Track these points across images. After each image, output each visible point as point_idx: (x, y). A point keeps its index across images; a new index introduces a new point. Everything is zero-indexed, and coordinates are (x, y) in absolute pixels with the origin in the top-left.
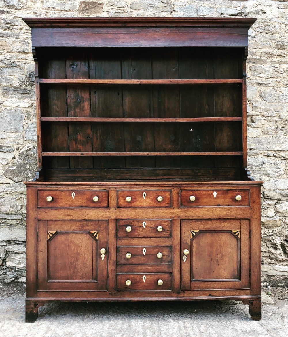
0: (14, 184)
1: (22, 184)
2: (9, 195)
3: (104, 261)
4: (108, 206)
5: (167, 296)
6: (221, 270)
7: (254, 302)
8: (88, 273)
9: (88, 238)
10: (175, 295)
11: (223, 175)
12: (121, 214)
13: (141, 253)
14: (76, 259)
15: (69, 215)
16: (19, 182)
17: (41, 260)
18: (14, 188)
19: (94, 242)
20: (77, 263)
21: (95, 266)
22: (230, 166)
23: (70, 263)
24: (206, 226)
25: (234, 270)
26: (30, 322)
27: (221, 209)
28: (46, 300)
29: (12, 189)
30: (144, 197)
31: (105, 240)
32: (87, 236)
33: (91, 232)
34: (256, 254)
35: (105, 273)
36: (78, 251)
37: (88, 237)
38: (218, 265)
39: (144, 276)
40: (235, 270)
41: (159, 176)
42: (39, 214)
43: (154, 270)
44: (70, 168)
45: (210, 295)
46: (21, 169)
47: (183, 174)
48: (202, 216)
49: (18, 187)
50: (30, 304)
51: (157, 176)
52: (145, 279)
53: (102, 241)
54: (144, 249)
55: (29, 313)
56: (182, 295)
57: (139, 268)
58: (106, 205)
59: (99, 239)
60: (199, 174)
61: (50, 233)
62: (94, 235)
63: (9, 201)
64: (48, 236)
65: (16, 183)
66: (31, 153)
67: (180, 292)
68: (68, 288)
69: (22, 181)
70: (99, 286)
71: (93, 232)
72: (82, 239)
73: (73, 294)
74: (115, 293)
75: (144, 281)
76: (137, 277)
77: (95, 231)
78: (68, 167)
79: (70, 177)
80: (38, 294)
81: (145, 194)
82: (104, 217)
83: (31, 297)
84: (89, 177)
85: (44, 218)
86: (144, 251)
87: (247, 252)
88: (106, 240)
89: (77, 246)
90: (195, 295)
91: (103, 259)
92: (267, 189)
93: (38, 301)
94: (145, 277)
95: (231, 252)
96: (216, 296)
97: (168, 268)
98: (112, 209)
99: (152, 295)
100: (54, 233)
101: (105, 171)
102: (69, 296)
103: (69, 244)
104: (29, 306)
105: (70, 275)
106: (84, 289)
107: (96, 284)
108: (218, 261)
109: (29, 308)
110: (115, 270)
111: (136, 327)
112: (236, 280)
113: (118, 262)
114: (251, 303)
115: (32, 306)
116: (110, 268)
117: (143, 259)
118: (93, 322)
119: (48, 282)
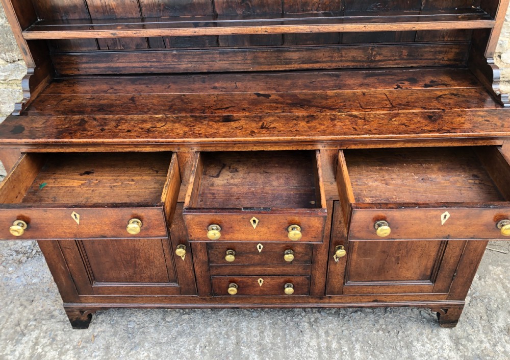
0: (6, 66)
1: (22, 66)
2: (5, 86)
3: (186, 262)
5: (300, 301)
6: (401, 270)
7: (449, 310)
8: (160, 274)
10: (315, 301)
11: (430, 59)
13: (253, 250)
14: (135, 256)
16: (14, 61)
17: (72, 259)
18: (9, 73)
20: (137, 262)
21: (169, 263)
22: (449, 39)
23: (124, 262)
25: (426, 269)
26: (80, 329)
28: (96, 308)
29: (5, 76)
31: (182, 233)
34: (475, 250)
35: (190, 275)
36: (135, 246)
38: (398, 263)
39: (261, 279)
40: (428, 269)
41: (291, 64)
43: (279, 271)
44: (99, 49)
45: (375, 302)
46: (9, 37)
47: (344, 59)
49: (16, 72)
50: (73, 311)
51: (287, 64)
52: (262, 282)
53: (176, 234)
54: (260, 244)
55: (74, 320)
56: (328, 301)
57: (251, 269)
60: (378, 58)
63: (8, 96)
65: (9, 64)
67: (323, 298)
68: (127, 293)
69: (19, 60)
70: (184, 290)
73: (141, 299)
74: (211, 299)
75: (261, 285)
76: (249, 280)
78: (97, 48)
79: (104, 68)
80: (83, 300)
83: (71, 302)
84: (143, 67)
86: (260, 248)
87: (458, 248)
90: (349, 301)
91: (183, 258)
92: (507, 63)
93: (84, 308)
95: (427, 246)
96: (386, 302)
97: (304, 269)
99: (274, 301)
101: (174, 56)
102: (134, 301)
104: (72, 313)
105: (130, 275)
106: (158, 294)
107: (176, 289)
108: (398, 259)
109: (72, 315)
110: (207, 271)
111: (248, 347)
112: (427, 284)
113: (212, 262)
114: (446, 310)
115: (77, 313)
116: (197, 269)
117: (257, 258)
118: (181, 325)
119: (94, 285)
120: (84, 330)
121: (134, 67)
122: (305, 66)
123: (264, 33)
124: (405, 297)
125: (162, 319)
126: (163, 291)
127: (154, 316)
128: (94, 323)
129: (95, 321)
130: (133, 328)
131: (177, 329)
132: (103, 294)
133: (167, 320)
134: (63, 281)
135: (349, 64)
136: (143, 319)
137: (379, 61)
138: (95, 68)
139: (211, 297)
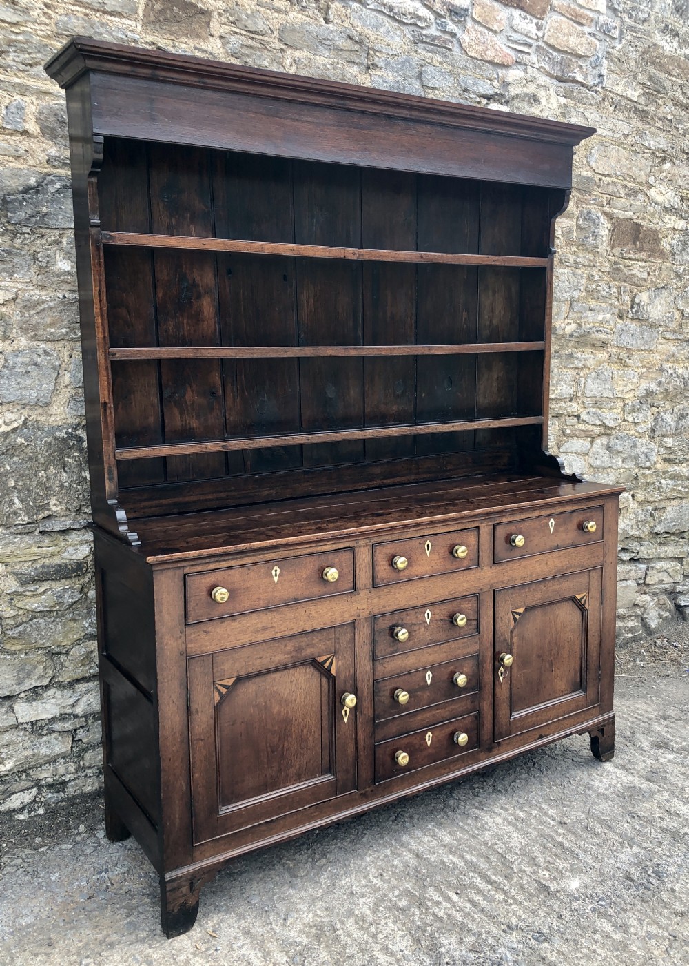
3: (349, 723)
4: (354, 587)
5: (470, 763)
6: (555, 680)
7: (603, 729)
8: (311, 762)
9: (309, 676)
10: (485, 756)
12: (382, 602)
13: (422, 684)
14: (285, 735)
15: (266, 628)
17: (201, 762)
19: (324, 681)
20: (286, 744)
21: (326, 742)
23: (269, 748)
24: (536, 596)
25: (575, 673)
26: (180, 935)
27: (561, 553)
28: (218, 863)
30: (428, 552)
31: (349, 671)
32: (308, 670)
33: (318, 659)
35: (351, 749)
36: (287, 714)
37: (310, 672)
38: (552, 671)
39: (429, 733)
40: (577, 672)
41: (374, 480)
42: (191, 641)
43: (447, 713)
44: (167, 480)
45: (541, 737)
47: (420, 470)
48: (531, 576)
50: (179, 888)
52: (431, 739)
53: (342, 676)
54: (429, 672)
55: (175, 911)
56: (496, 752)
57: (419, 717)
58: (351, 585)
59: (336, 673)
61: (221, 685)
62: (326, 665)
64: (217, 694)
66: (20, 440)
67: (492, 748)
68: (268, 814)
70: (340, 784)
71: (322, 659)
72: (297, 680)
73: (282, 823)
74: (372, 791)
75: (429, 743)
76: (416, 740)
77: (328, 656)
80: (197, 854)
81: (430, 546)
82: (346, 615)
85: (203, 648)
86: (429, 677)
87: (597, 634)
88: (352, 671)
89: (285, 701)
90: (518, 745)
91: (346, 719)
93: (197, 871)
94: (431, 735)
95: (572, 638)
96: (549, 735)
97: (472, 702)
98: (363, 594)
99: (443, 771)
100: (230, 682)
102: (274, 831)
103: (265, 703)
104: (177, 893)
105: (272, 778)
106: (308, 804)
107: (331, 783)
108: (551, 664)
109: (175, 900)
110: (371, 737)
111: (434, 853)
112: (579, 694)
113: (379, 718)
114: (602, 731)
115: (185, 889)
116: (361, 736)
117: (426, 695)
118: (325, 871)
119: (220, 813)
120: (187, 933)
121: (207, 500)
122: (387, 481)
123: (371, 437)
124: (566, 722)
125: (291, 877)
126: (315, 793)
132: (231, 828)
133: (299, 875)
135: (425, 476)
136: (264, 887)
137: (451, 470)
138: (156, 506)
139: (373, 787)
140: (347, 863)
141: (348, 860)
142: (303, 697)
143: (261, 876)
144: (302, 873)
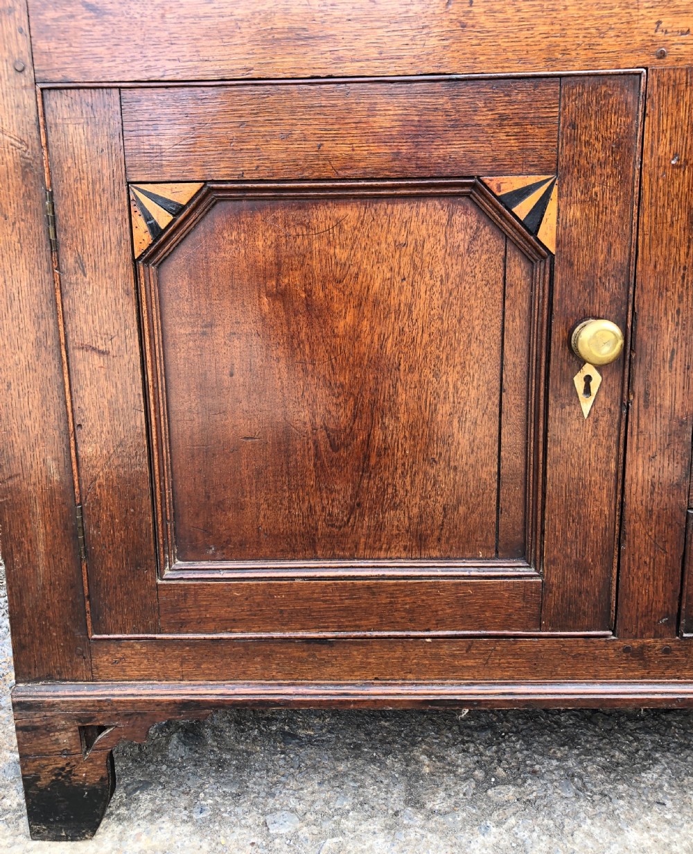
3: (596, 420)
8: (462, 509)
9: (460, 238)
14: (373, 405)
17: (101, 417)
19: (518, 271)
20: (378, 434)
21: (514, 460)
23: (322, 432)
26: (58, 838)
28: (159, 703)
31: (610, 249)
32: (459, 219)
33: (492, 182)
35: (600, 505)
36: (382, 345)
37: (467, 226)
42: (46, 32)
50: (49, 729)
53: (582, 258)
55: (42, 783)
59: (558, 243)
61: (149, 195)
62: (523, 209)
64: (139, 222)
68: (309, 618)
70: (553, 600)
71: (509, 184)
73: (357, 655)
74: (667, 651)
77: (532, 180)
80: (103, 660)
82: (609, 43)
83: (49, 677)
85: (88, 65)
89: (376, 303)
91: (586, 405)
93: (100, 705)
100: (183, 194)
103: (309, 293)
104: (45, 740)
105: (331, 521)
106: (440, 624)
109: (41, 754)
110: (675, 486)
115: (66, 738)
116: (640, 471)
118: (499, 824)
119: (167, 573)
120: (79, 844)
125: (407, 802)
127: (371, 791)
128: (120, 819)
129: (123, 811)
130: (295, 836)
131: (490, 840)
132: (200, 625)
133: (429, 805)
134: (41, 548)
136: (327, 802)
139: (670, 641)
140: (569, 824)
141: (575, 815)
142: (437, 302)
143: (342, 767)
144: (438, 802)
